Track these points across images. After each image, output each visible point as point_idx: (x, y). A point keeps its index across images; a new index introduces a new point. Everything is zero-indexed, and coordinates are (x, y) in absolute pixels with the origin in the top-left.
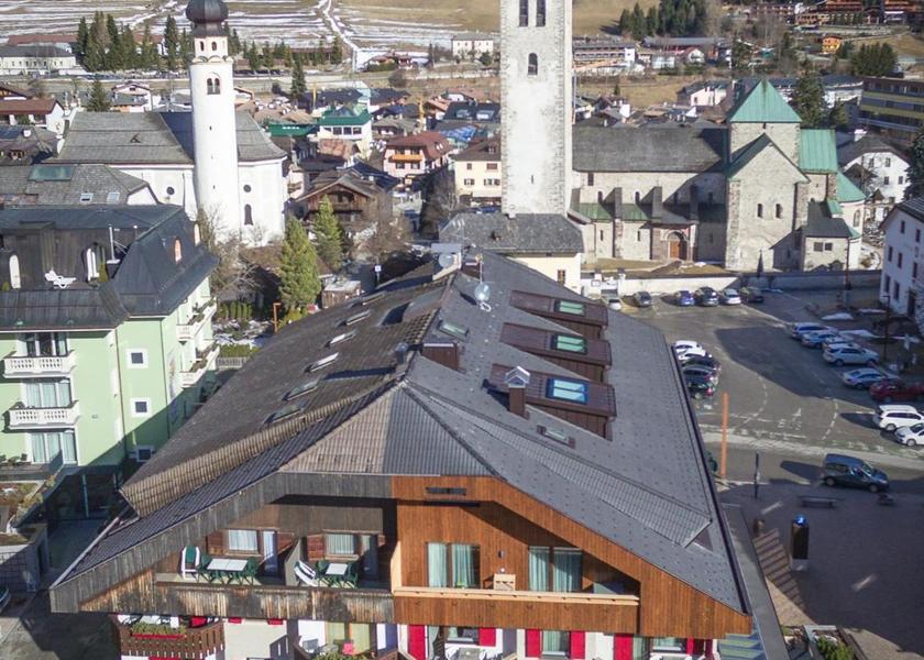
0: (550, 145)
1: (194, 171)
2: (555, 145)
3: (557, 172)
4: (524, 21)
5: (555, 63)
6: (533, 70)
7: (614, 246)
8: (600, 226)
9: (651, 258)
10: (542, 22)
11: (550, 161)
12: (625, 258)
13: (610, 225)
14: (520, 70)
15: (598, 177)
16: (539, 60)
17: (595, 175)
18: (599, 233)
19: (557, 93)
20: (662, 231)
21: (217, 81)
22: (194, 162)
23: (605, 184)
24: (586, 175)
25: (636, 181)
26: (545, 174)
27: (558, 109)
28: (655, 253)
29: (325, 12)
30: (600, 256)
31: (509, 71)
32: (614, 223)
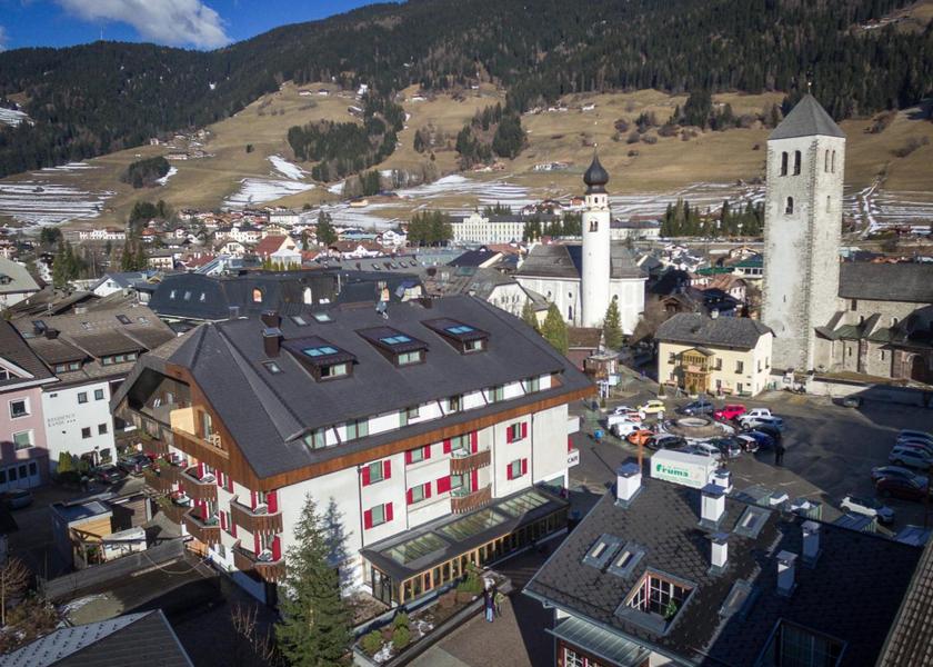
0: (799, 271)
1: (581, 282)
2: (804, 272)
3: (804, 293)
4: (784, 171)
5: (806, 205)
6: (789, 211)
7: (859, 361)
8: (848, 343)
9: (892, 376)
10: (798, 172)
11: (799, 285)
12: (869, 373)
13: (856, 344)
14: (779, 210)
15: (860, 304)
16: (794, 202)
17: (858, 302)
18: (848, 350)
19: (806, 229)
20: (904, 353)
21: (596, 223)
22: (580, 275)
23: (865, 309)
24: (850, 301)
25: (894, 309)
26: (794, 295)
27: (806, 242)
28: (896, 371)
29: (865, 197)
30: (848, 369)
31: (771, 211)
32: (860, 342)
